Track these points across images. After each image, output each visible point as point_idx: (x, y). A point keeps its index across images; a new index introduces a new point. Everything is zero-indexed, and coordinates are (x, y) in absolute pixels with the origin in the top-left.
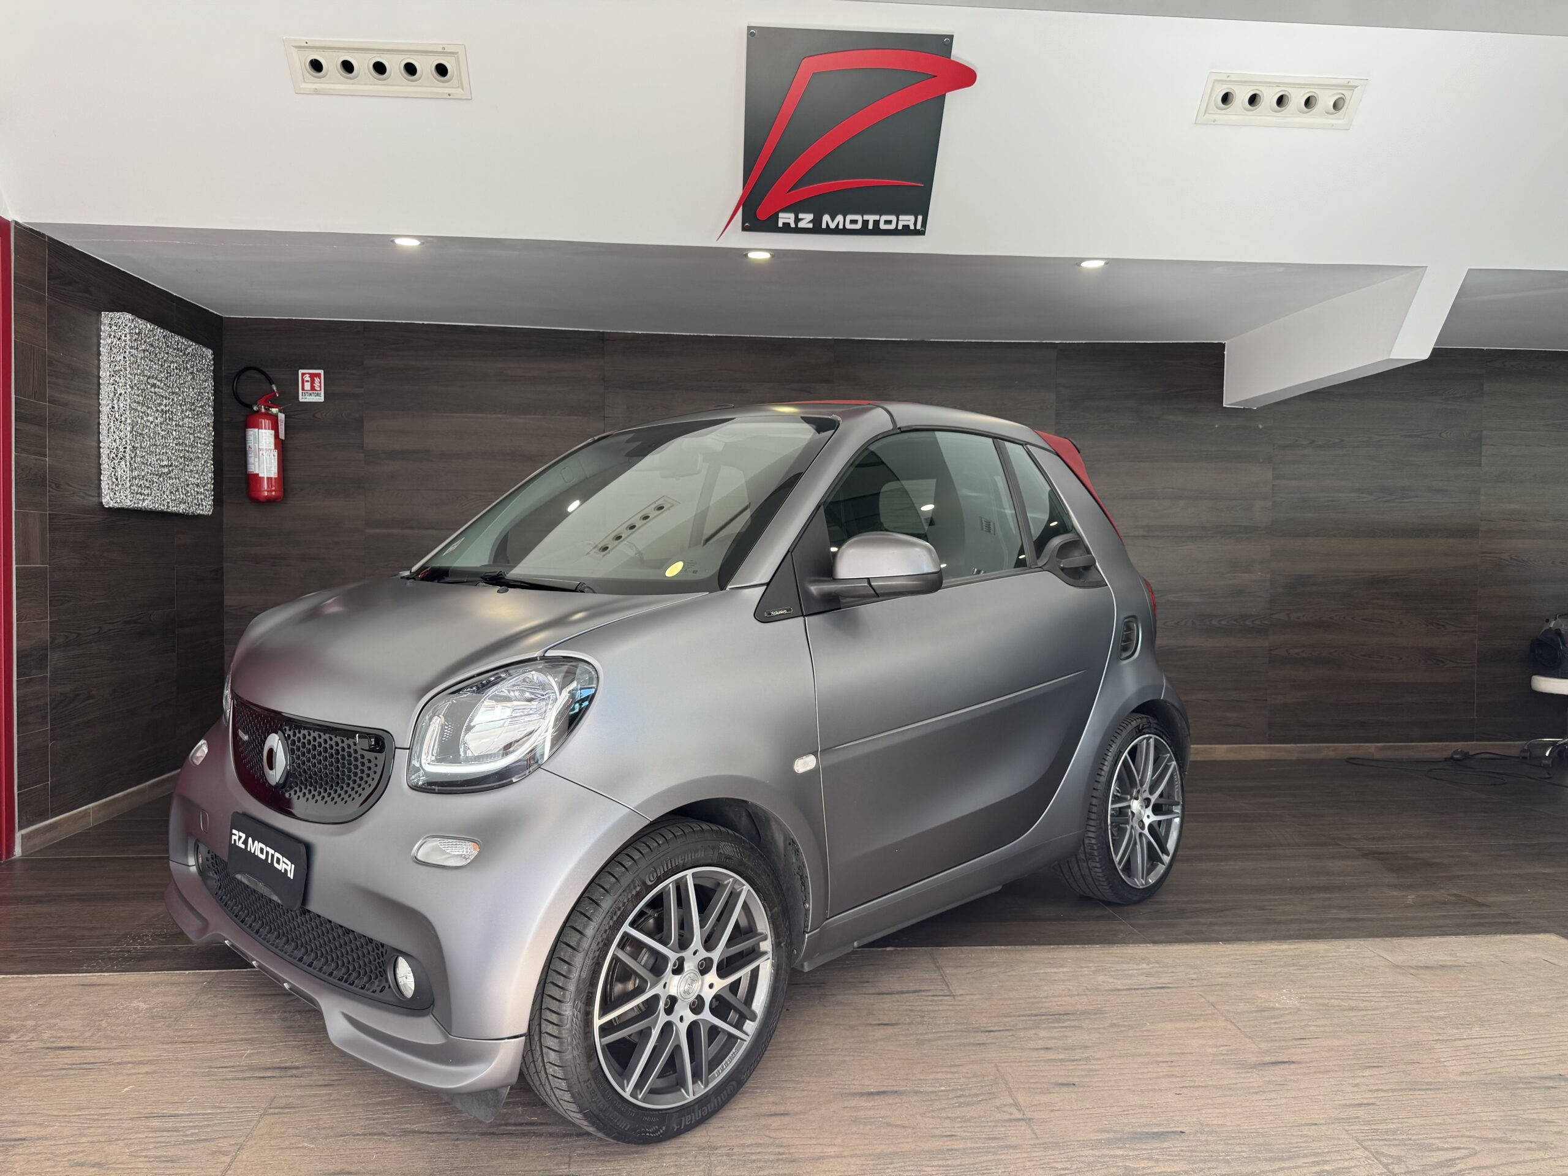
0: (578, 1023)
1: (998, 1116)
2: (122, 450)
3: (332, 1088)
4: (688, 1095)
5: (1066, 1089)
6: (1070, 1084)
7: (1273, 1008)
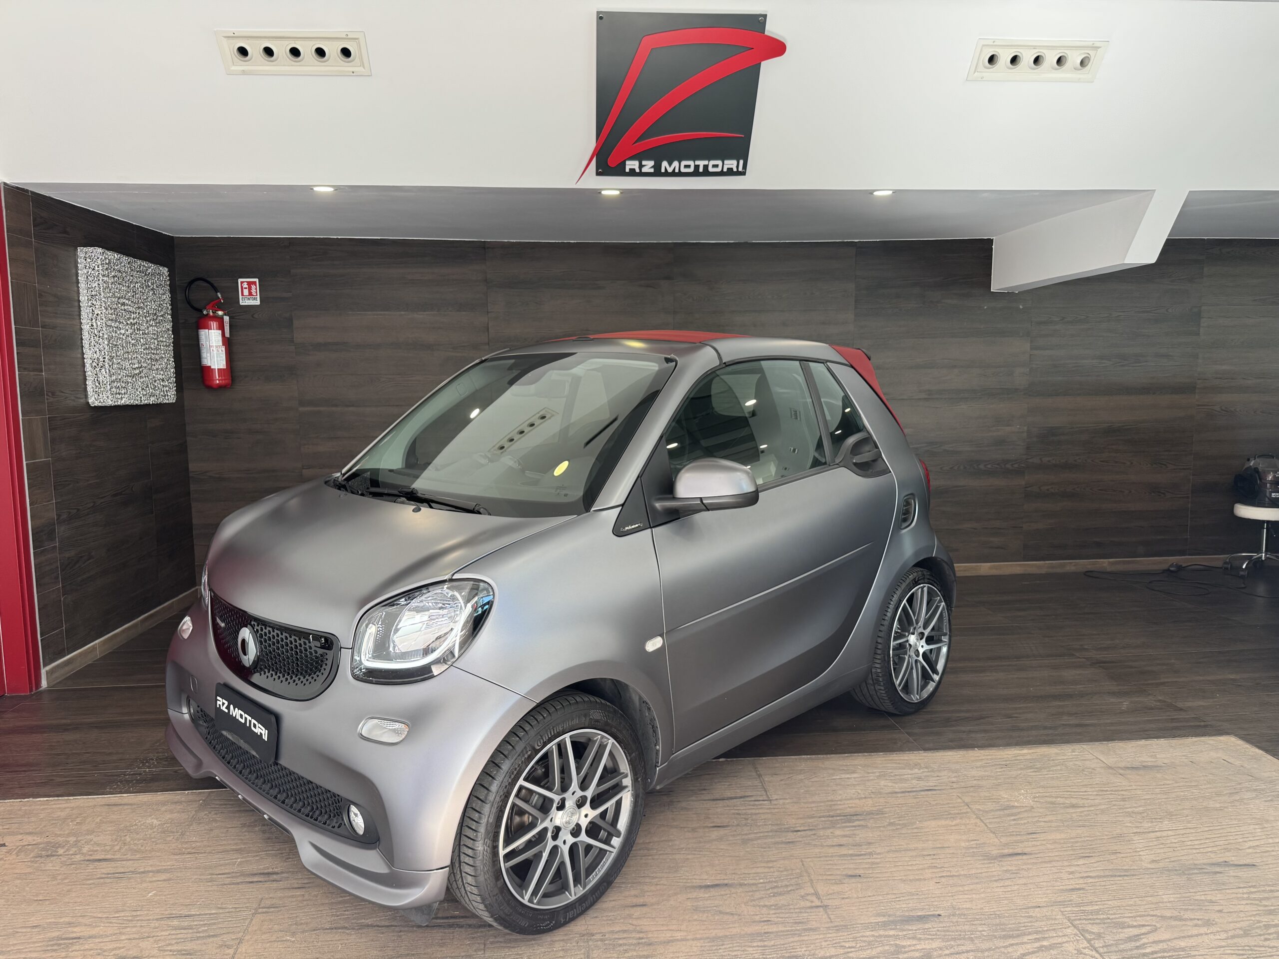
0: (488, 856)
1: (803, 904)
2: (102, 360)
3: (304, 890)
4: (571, 896)
5: (853, 880)
6: (856, 876)
7: (1013, 806)
